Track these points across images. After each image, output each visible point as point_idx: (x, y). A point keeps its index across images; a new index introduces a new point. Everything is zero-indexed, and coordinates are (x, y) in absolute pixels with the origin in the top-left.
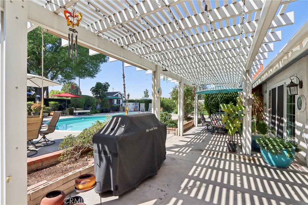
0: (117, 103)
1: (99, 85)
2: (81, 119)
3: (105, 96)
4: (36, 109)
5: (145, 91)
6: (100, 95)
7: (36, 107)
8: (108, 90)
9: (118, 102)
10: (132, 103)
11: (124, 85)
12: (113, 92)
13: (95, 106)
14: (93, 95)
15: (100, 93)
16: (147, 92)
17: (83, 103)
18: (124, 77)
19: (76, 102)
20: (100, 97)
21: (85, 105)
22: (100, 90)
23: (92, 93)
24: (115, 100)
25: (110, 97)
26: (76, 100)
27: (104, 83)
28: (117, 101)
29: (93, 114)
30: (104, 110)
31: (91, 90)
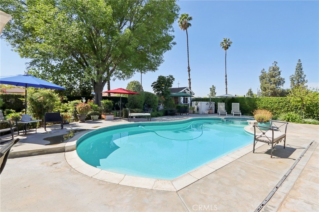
0: (184, 103)
1: (161, 79)
2: (138, 126)
3: (169, 93)
4: (82, 110)
5: (211, 87)
6: (163, 92)
7: (81, 108)
8: (172, 85)
9: (185, 101)
10: (206, 102)
11: (189, 80)
12: (178, 87)
13: (156, 106)
14: (155, 92)
15: (162, 89)
16: (214, 89)
17: (141, 101)
18: (189, 71)
19: (134, 101)
20: (162, 94)
21: (144, 104)
22: (163, 85)
23: (154, 90)
24: (182, 97)
25: (174, 94)
26: (133, 97)
27: (167, 77)
28: (184, 99)
29: (154, 117)
30: (169, 112)
31: (152, 86)
